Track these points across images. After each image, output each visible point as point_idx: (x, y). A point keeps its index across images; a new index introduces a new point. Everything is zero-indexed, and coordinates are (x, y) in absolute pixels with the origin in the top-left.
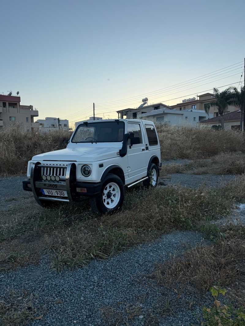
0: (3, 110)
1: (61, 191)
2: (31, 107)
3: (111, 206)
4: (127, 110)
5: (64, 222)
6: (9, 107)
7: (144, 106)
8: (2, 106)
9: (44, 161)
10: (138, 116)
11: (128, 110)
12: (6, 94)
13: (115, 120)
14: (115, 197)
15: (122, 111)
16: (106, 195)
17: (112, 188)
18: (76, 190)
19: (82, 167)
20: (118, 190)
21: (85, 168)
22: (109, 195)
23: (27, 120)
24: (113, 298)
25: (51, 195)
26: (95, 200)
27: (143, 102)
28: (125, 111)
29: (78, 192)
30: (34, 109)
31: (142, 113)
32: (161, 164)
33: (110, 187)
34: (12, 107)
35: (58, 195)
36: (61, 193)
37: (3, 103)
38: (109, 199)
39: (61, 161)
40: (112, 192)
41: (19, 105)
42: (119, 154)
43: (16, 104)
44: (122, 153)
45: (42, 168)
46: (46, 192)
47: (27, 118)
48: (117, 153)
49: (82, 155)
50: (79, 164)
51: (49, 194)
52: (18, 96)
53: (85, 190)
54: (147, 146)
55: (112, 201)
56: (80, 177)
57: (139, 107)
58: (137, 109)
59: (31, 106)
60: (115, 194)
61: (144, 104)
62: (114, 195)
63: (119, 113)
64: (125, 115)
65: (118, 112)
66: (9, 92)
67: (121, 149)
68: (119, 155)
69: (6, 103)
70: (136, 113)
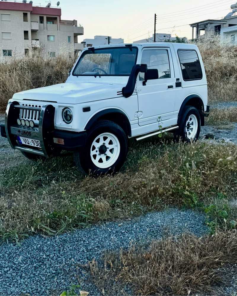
0: (40, 27)
1: (37, 141)
2: (74, 22)
3: (106, 165)
4: (206, 23)
5: (37, 181)
6: (47, 23)
7: (234, 15)
8: (39, 21)
9: (24, 99)
10: (222, 31)
11: (208, 22)
12: (44, 5)
13: (126, 45)
14: (112, 153)
15: (198, 24)
16: (98, 150)
17: (108, 141)
18: (53, 140)
19: (63, 110)
20: (117, 144)
21: (67, 112)
22: (103, 150)
23: (69, 41)
24: (21, 287)
25: (28, 144)
26: (78, 156)
27: (232, 10)
28: (203, 23)
29: (55, 144)
30: (78, 26)
31: (230, 25)
32: (208, 107)
33: (105, 138)
34: (52, 23)
35: (34, 145)
36: (37, 143)
37: (40, 17)
38: (104, 154)
39: (41, 101)
40: (107, 145)
41: (60, 20)
42: (121, 93)
43: (56, 18)
44: (127, 92)
45: (20, 109)
46: (23, 140)
47: (69, 37)
48: (117, 92)
49: (66, 94)
50: (60, 106)
51: (26, 143)
52: (58, 7)
53: (62, 142)
54: (180, 81)
55: (108, 158)
56: (59, 123)
57: (225, 18)
58: (222, 20)
59: (74, 20)
60: (113, 149)
61: (234, 12)
62: (111, 151)
63: (193, 27)
64: (203, 29)
65: (193, 25)
66: (47, 2)
67: (125, 86)
68: (121, 95)
69: (43, 17)
70: (221, 25)
